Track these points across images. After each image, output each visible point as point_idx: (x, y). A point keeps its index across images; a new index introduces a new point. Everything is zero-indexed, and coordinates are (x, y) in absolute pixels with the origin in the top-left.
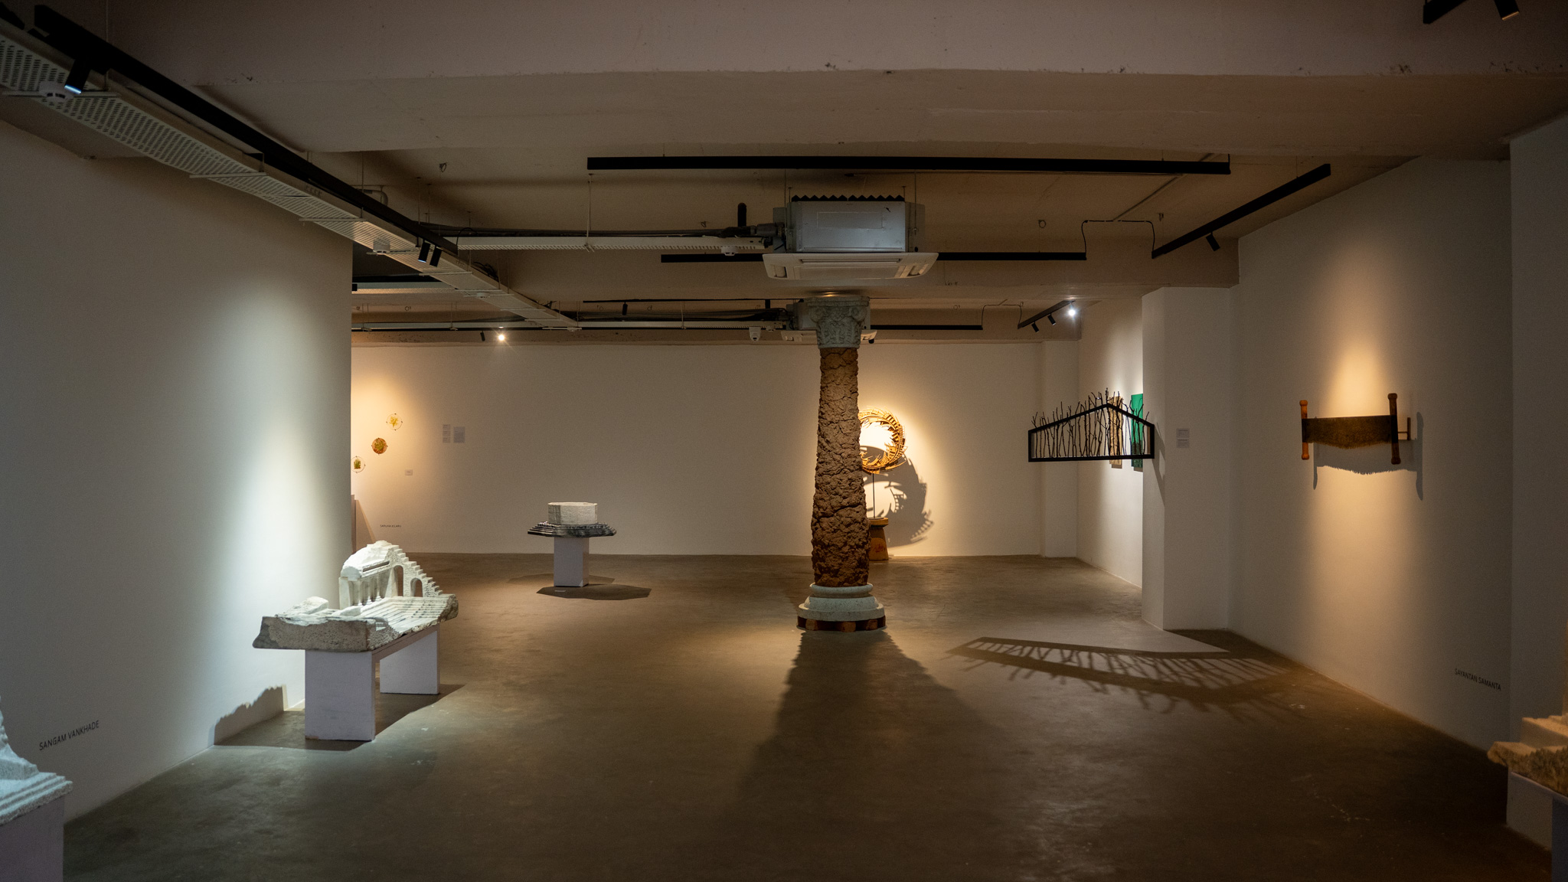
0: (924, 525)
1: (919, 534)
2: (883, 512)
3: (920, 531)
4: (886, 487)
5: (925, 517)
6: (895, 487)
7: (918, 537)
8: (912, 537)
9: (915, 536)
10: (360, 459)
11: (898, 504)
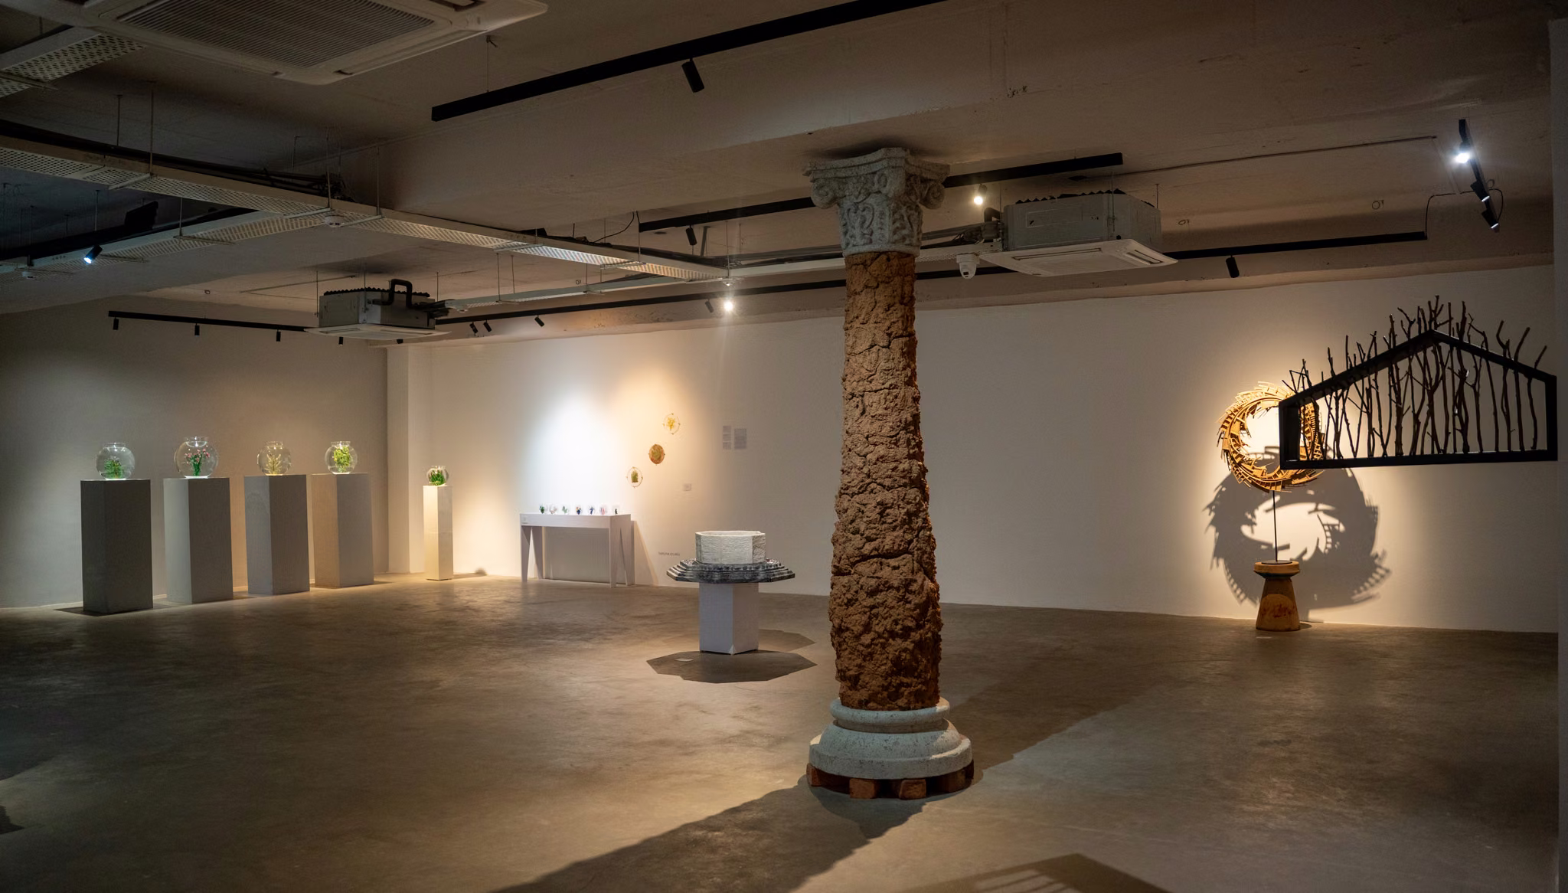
0: (1374, 575)
1: (1366, 589)
2: (1305, 552)
3: (1367, 584)
4: (1310, 512)
5: (1376, 561)
6: (1326, 512)
7: (1364, 594)
8: (1354, 594)
9: (1359, 592)
10: (638, 472)
11: (1330, 540)
